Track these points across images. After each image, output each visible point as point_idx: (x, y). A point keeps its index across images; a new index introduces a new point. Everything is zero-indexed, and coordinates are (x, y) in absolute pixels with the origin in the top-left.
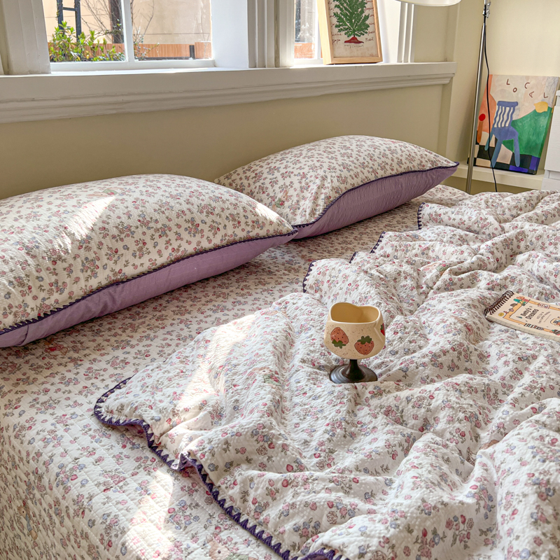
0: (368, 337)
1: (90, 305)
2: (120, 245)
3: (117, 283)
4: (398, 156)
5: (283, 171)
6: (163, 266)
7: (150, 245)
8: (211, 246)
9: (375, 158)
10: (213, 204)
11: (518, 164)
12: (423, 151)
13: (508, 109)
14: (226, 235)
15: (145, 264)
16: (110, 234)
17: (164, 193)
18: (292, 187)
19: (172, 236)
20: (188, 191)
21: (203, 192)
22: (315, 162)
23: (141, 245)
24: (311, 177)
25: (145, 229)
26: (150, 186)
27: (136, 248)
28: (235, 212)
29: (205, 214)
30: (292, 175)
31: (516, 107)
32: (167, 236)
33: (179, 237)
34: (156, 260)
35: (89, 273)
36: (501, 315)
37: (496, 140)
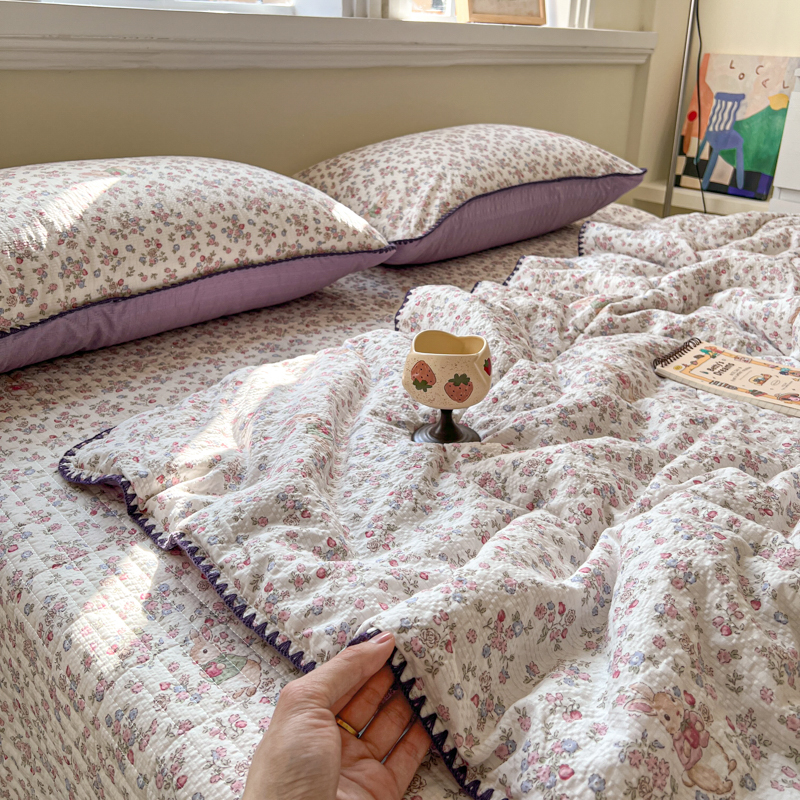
0: (464, 376)
1: (74, 326)
2: (121, 245)
3: (116, 299)
4: (557, 154)
5: (383, 165)
6: (186, 281)
7: (167, 247)
8: (261, 258)
9: (522, 153)
10: (268, 199)
11: (740, 184)
12: (594, 150)
13: (730, 104)
14: (285, 244)
15: (158, 274)
16: (108, 227)
17: (195, 178)
18: (394, 188)
19: (201, 237)
20: (232, 179)
21: (255, 181)
22: (431, 154)
23: (154, 247)
24: (423, 174)
25: (160, 225)
26: (176, 168)
27: (145, 251)
28: (301, 213)
29: (254, 211)
30: (396, 172)
31: (743, 102)
32: (194, 237)
33: (212, 241)
34: (175, 271)
35: (72, 279)
36: (677, 368)
37: (711, 150)
